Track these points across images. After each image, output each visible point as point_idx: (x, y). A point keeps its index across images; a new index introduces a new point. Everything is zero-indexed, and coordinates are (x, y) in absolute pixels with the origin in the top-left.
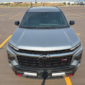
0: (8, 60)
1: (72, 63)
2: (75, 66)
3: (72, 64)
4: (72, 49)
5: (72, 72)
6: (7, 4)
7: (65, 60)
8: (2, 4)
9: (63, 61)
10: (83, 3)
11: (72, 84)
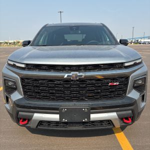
0: (4, 93)
1: (128, 94)
2: (136, 100)
3: (129, 96)
4: (126, 65)
5: (130, 112)
6: (14, 43)
7: (115, 84)
8: (7, 43)
9: (110, 86)
10: (139, 41)
11: (133, 147)
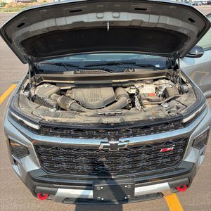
2: (194, 164)
4: (185, 120)
9: (163, 152)
